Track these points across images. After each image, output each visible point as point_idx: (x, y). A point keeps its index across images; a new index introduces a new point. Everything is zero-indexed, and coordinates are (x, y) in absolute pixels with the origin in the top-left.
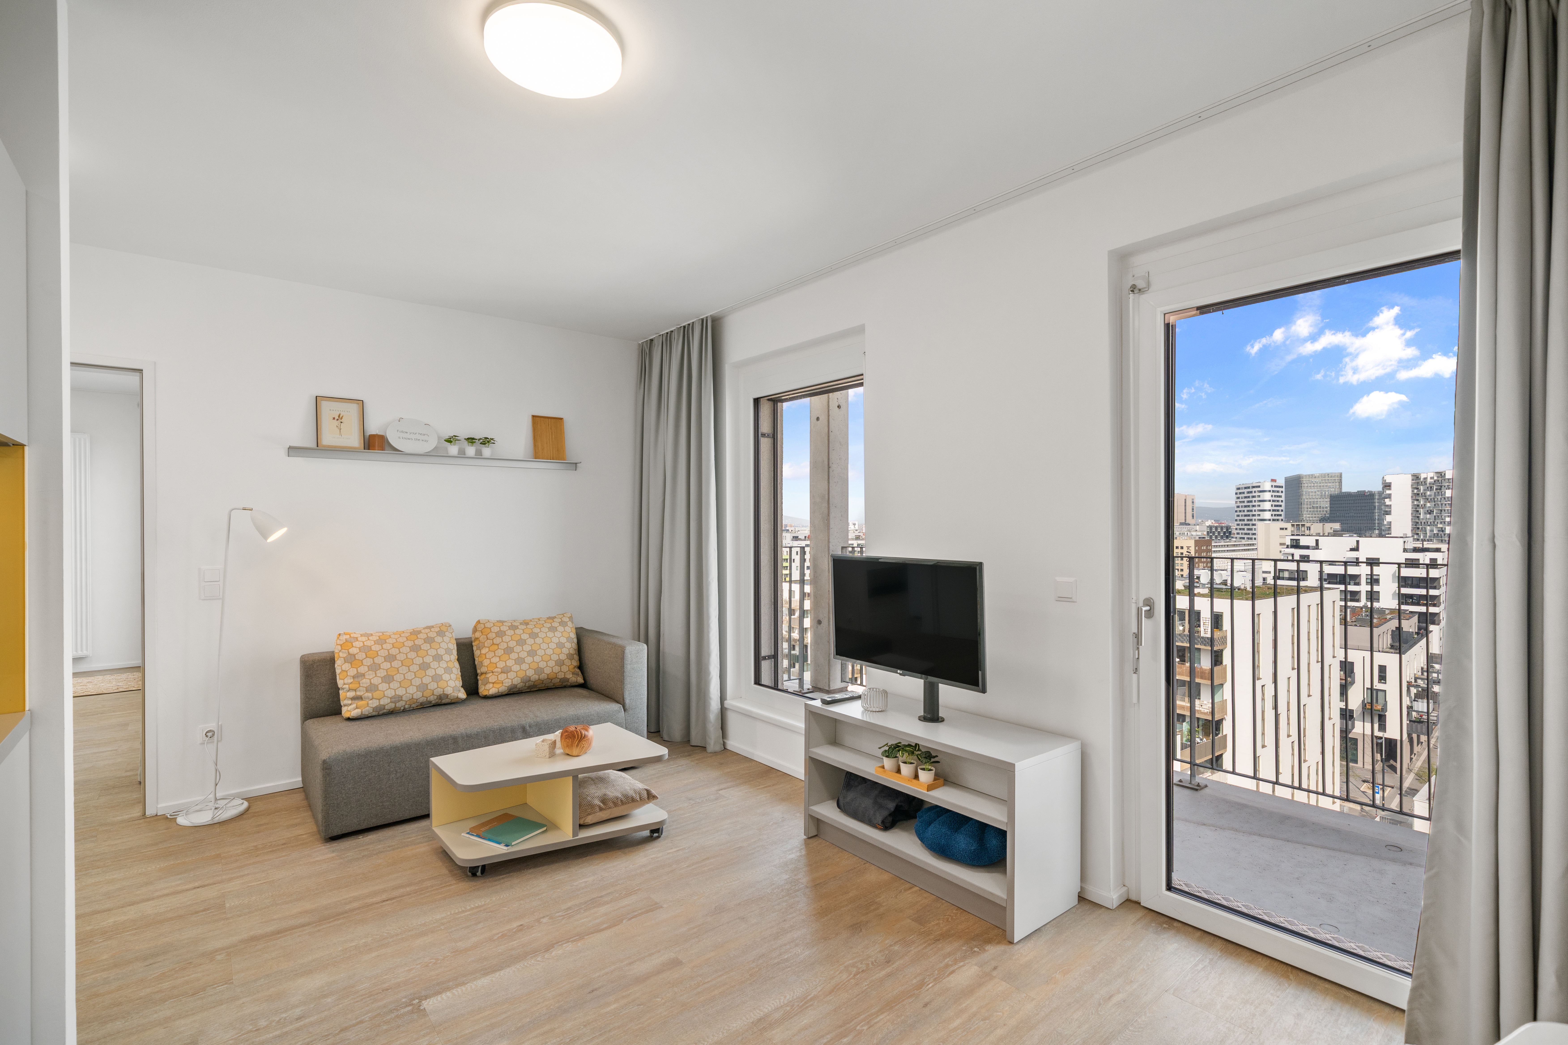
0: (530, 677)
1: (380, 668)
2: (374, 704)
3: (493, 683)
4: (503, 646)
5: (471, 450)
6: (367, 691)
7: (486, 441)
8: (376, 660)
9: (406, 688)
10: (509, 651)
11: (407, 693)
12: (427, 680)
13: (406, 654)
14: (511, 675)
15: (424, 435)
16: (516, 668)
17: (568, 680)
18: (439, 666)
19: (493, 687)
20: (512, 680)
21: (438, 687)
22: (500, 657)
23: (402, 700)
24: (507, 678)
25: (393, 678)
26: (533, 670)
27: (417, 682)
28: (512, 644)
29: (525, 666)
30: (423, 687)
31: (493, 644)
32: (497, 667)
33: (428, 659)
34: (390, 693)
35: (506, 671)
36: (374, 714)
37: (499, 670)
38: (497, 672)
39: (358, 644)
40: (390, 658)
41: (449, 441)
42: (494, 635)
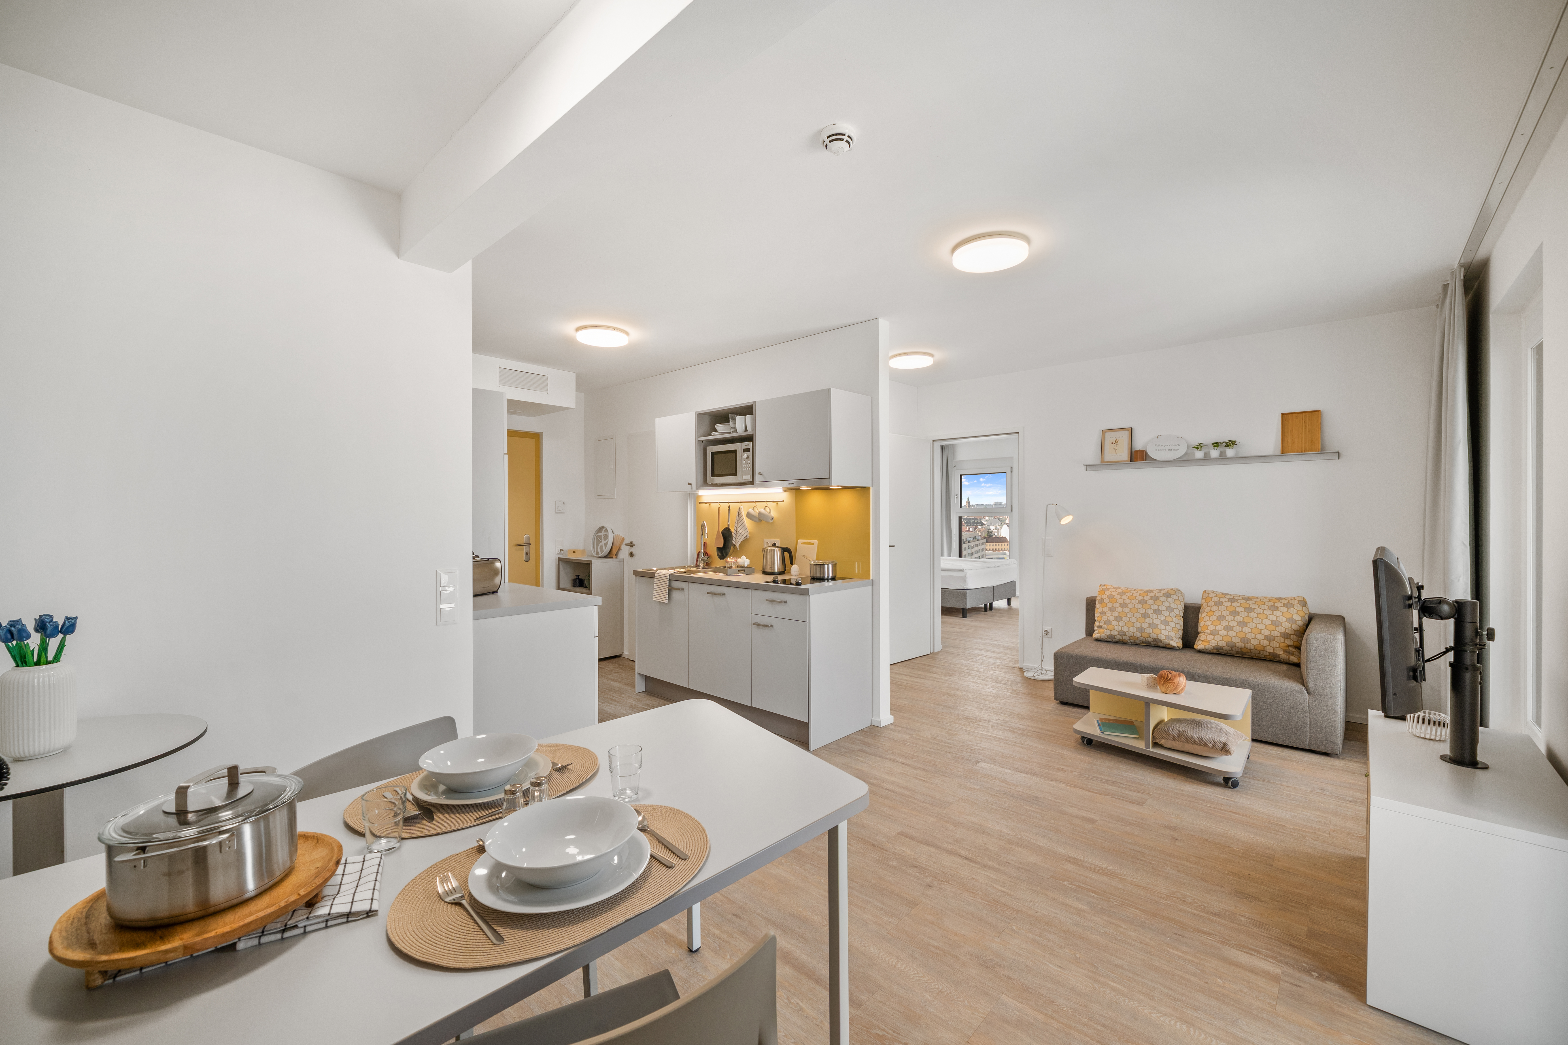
0: (1236, 643)
1: (1115, 611)
2: (1108, 633)
3: (1203, 641)
4: (1218, 613)
5: (1215, 453)
6: (1105, 624)
7: (1231, 443)
8: (1114, 605)
9: (1129, 628)
10: (1221, 618)
11: (1129, 631)
12: (1145, 625)
13: (1135, 605)
14: (1218, 638)
15: (1176, 445)
16: (1223, 633)
17: (1278, 656)
18: (1157, 618)
19: (1202, 644)
20: (1218, 641)
21: (1153, 633)
22: (1212, 621)
23: (1126, 635)
24: (1214, 639)
25: (1122, 619)
26: (1240, 639)
27: (1138, 625)
28: (1226, 613)
29: (1231, 634)
30: (1141, 630)
31: (1211, 610)
32: (1207, 629)
33: (1149, 611)
34: (1118, 628)
35: (1214, 633)
36: (1109, 640)
37: (1209, 631)
38: (1207, 633)
39: (1108, 593)
40: (1124, 605)
41: (1197, 447)
42: (1213, 604)
